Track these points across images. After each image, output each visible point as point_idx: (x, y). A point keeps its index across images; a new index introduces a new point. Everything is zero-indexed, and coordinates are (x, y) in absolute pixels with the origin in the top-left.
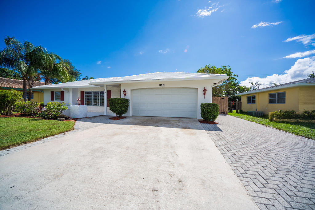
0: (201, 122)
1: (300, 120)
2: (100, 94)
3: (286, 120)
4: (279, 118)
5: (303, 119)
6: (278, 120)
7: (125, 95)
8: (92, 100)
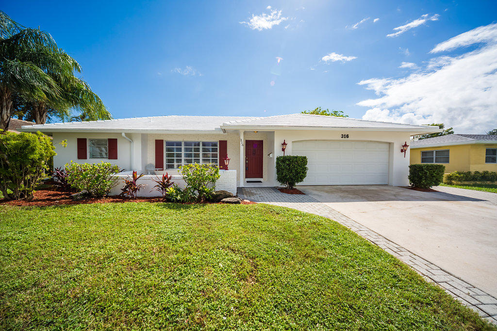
0: (412, 188)
1: (478, 182)
2: (201, 147)
3: (466, 183)
4: (460, 181)
5: (480, 181)
6: (459, 183)
7: (283, 150)
8: (183, 158)
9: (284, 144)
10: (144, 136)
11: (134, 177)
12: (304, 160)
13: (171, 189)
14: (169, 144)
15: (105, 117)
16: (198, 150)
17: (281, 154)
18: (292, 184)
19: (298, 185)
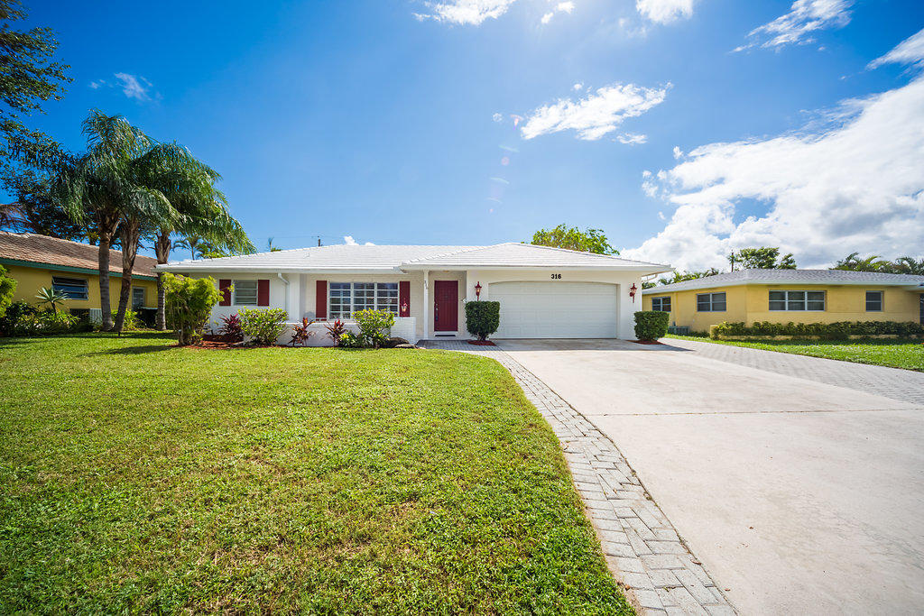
2: (376, 290)
4: (726, 334)
6: (725, 337)
7: (478, 294)
8: (352, 305)
9: (478, 287)
10: (303, 277)
11: (304, 324)
12: (496, 306)
13: (344, 336)
14: (334, 286)
15: (249, 250)
16: (371, 294)
17: (475, 299)
18: (483, 335)
19: (490, 337)
